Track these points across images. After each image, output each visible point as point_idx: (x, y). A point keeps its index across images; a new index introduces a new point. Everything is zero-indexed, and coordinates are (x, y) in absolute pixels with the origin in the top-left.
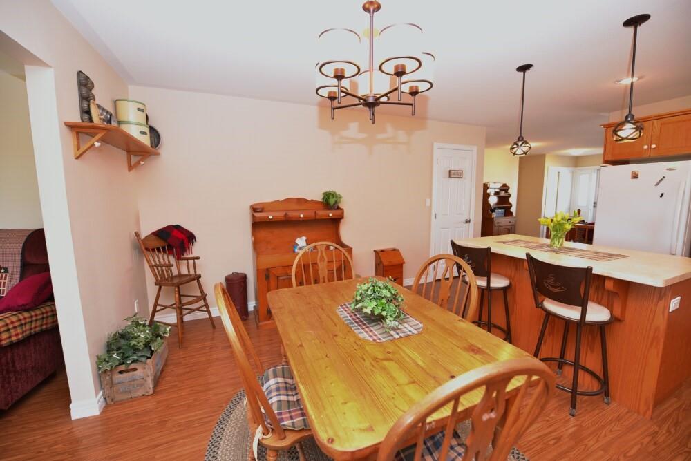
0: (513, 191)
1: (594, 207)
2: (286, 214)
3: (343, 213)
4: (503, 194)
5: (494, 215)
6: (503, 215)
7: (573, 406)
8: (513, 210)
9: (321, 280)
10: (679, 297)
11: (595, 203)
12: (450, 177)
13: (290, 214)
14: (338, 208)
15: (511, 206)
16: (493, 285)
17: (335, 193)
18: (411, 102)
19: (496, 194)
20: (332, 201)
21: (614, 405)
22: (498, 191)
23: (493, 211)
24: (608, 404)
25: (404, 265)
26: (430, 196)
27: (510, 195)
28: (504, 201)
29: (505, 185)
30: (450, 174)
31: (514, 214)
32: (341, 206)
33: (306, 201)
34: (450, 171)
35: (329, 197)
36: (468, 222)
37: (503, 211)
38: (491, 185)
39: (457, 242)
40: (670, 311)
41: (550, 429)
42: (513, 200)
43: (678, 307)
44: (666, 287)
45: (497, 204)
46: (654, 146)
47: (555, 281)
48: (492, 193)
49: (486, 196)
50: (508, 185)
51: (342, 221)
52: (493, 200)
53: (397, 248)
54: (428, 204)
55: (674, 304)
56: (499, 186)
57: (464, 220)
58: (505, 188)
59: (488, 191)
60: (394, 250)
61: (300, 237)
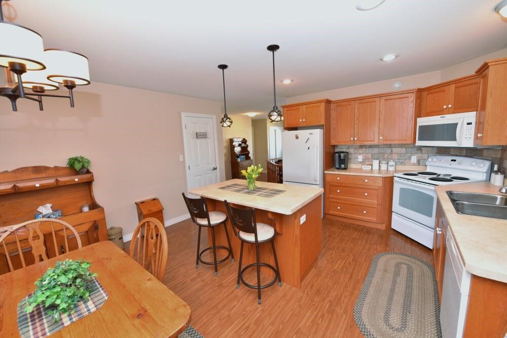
0: (250, 143)
2: (15, 186)
3: (93, 175)
4: (243, 145)
5: (239, 160)
6: (245, 159)
7: (260, 298)
8: (251, 155)
9: (37, 259)
10: (305, 215)
12: (197, 138)
13: (20, 185)
14: (88, 172)
15: (249, 153)
16: (212, 223)
17: (82, 158)
18: (68, 95)
19: (240, 145)
20: (78, 166)
21: (284, 285)
22: (240, 143)
23: (238, 157)
24: (281, 286)
25: (163, 211)
26: (183, 154)
27: (247, 146)
28: (245, 150)
29: (244, 139)
30: (198, 136)
31: (252, 158)
32: (91, 170)
33: (46, 168)
34: (197, 133)
35: (74, 163)
36: (215, 169)
37: (245, 156)
38: (235, 140)
39: (190, 196)
40: (301, 223)
41: (244, 322)
42: (250, 149)
43: (305, 220)
44: (293, 214)
45: (241, 152)
46: (304, 120)
47: (239, 219)
48: (237, 145)
49: (232, 147)
50: (246, 139)
51: (93, 183)
52: (238, 150)
53: (157, 197)
54: (181, 159)
55: (303, 219)
56: (241, 140)
57: (212, 168)
58: (244, 141)
59: (234, 144)
60: (154, 200)
61: (43, 204)
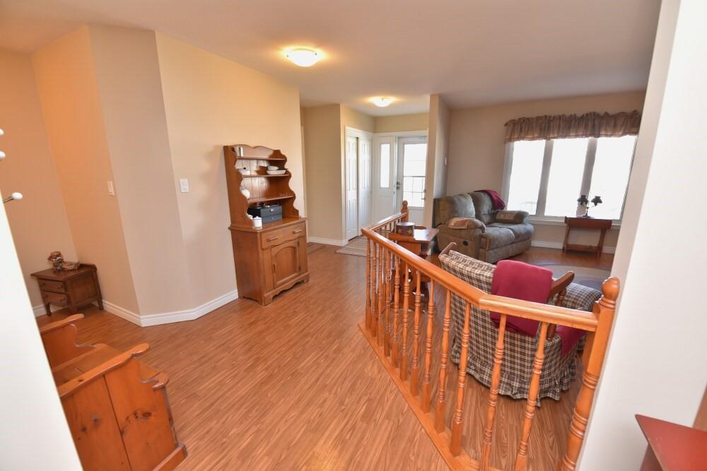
0: (295, 165)
1: (398, 188)
4: (274, 171)
5: (258, 221)
6: (280, 217)
8: (299, 204)
11: (398, 183)
15: (294, 198)
19: (262, 172)
22: (265, 164)
27: (287, 176)
28: (278, 188)
29: (277, 153)
31: (302, 214)
37: (279, 208)
42: (297, 185)
45: (267, 194)
48: (250, 171)
49: (234, 179)
50: (283, 153)
52: (253, 187)
56: (266, 155)
58: (278, 159)
